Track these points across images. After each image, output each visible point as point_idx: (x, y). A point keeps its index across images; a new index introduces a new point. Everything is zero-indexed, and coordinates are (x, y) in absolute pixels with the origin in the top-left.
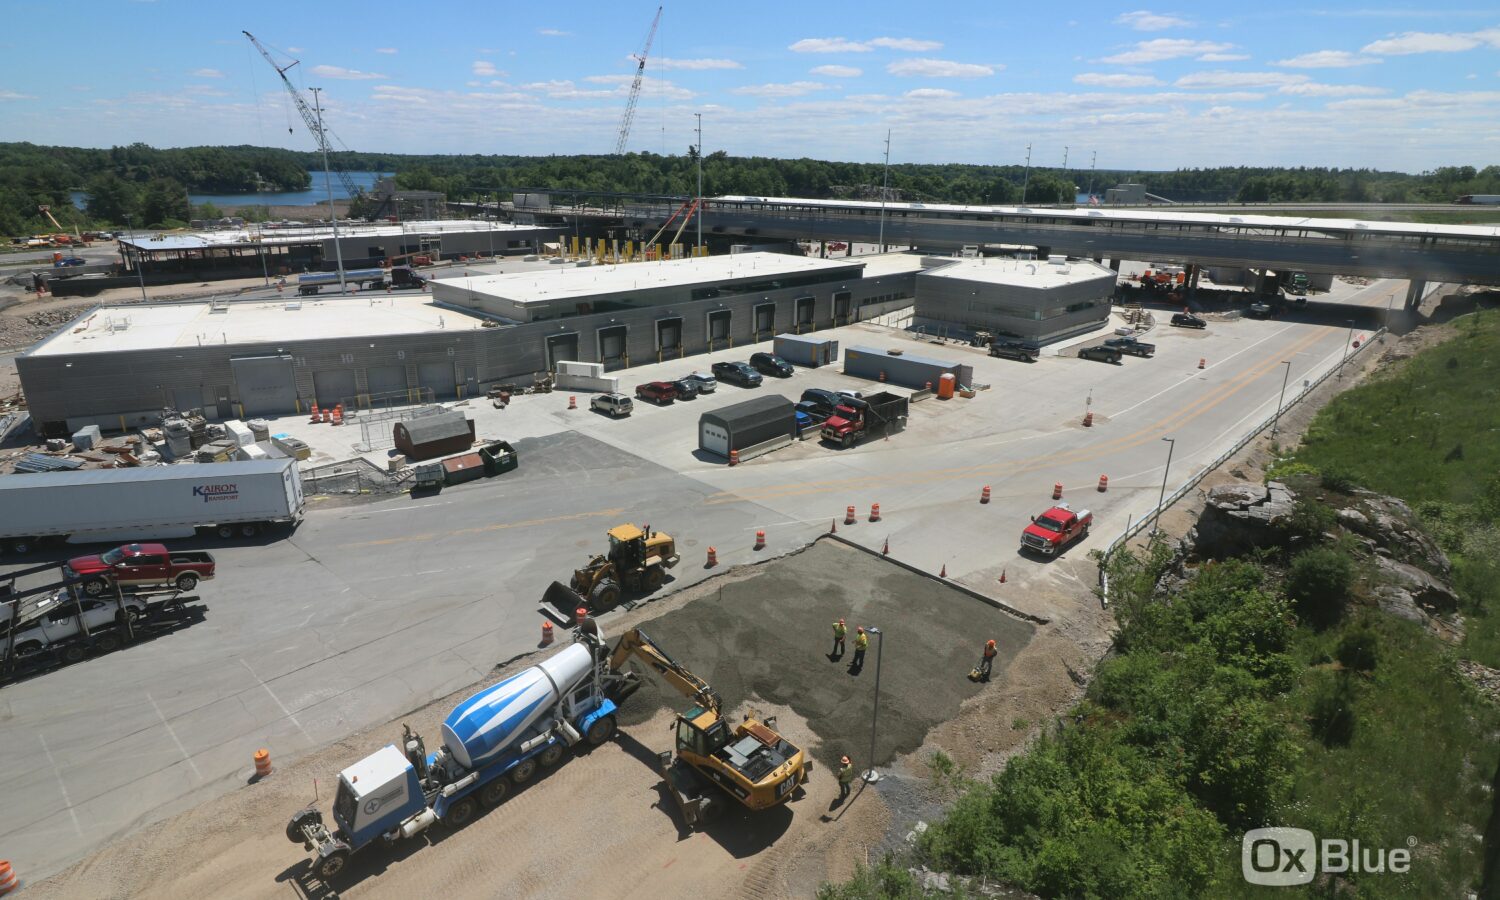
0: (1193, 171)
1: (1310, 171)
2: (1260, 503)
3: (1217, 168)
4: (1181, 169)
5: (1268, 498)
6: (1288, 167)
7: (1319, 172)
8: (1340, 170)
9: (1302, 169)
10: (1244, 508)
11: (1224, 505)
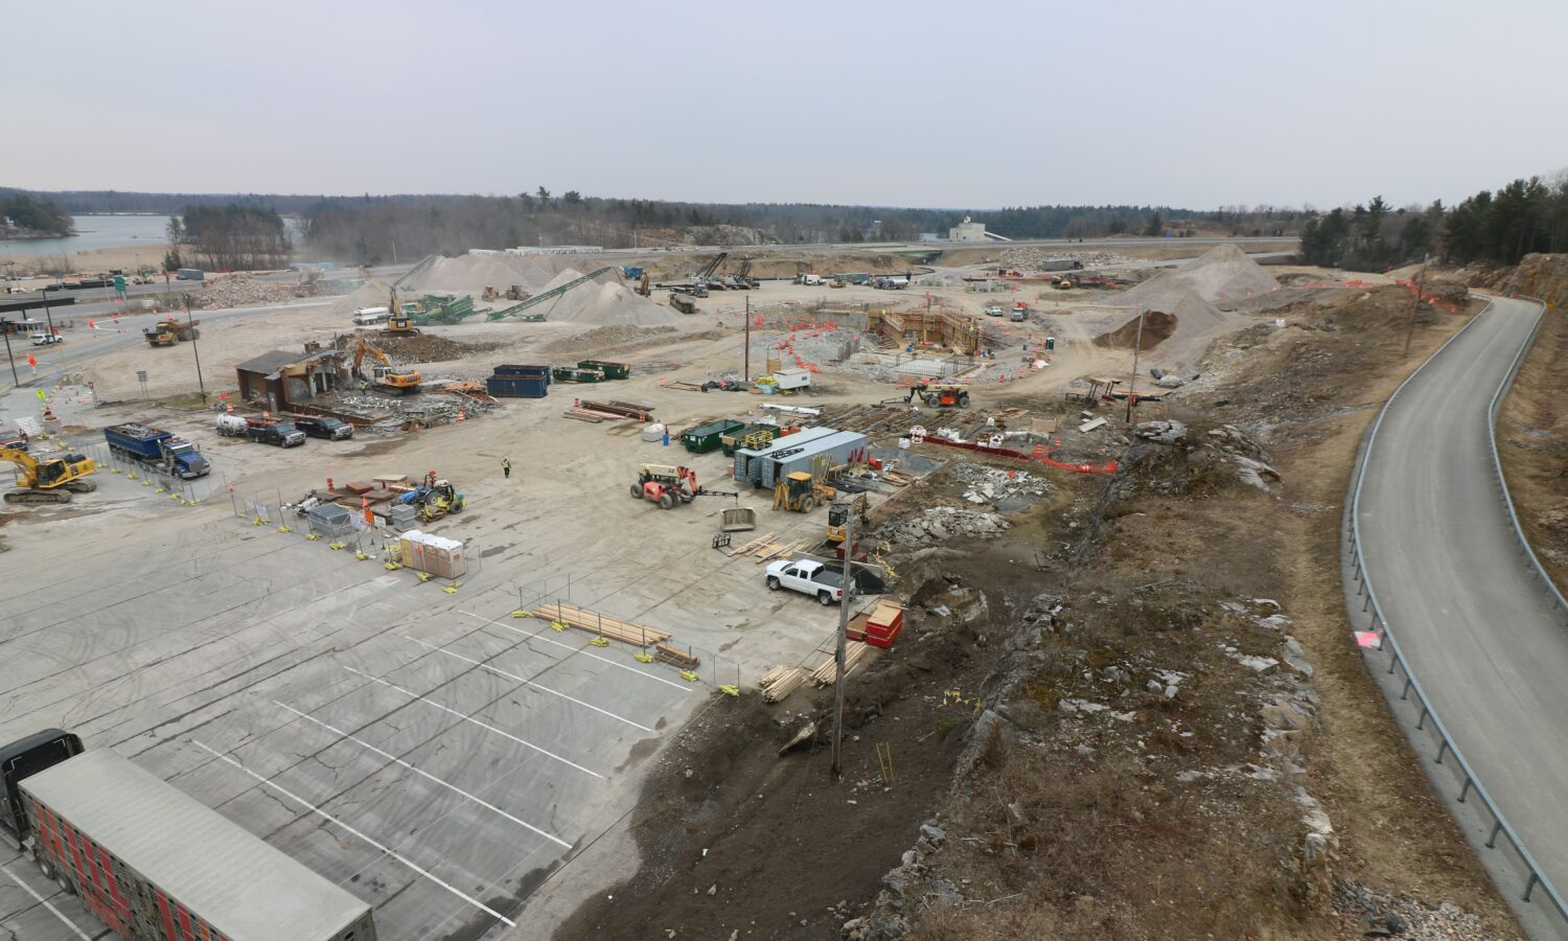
0: (1018, 210)
1: (1115, 209)
2: (1167, 431)
3: (1038, 207)
4: (1007, 208)
5: (1171, 428)
6: (1097, 206)
7: (1123, 210)
8: (1140, 208)
9: (1109, 207)
10: (1158, 434)
11: (1146, 434)
